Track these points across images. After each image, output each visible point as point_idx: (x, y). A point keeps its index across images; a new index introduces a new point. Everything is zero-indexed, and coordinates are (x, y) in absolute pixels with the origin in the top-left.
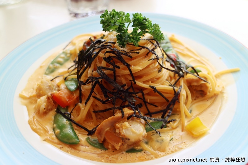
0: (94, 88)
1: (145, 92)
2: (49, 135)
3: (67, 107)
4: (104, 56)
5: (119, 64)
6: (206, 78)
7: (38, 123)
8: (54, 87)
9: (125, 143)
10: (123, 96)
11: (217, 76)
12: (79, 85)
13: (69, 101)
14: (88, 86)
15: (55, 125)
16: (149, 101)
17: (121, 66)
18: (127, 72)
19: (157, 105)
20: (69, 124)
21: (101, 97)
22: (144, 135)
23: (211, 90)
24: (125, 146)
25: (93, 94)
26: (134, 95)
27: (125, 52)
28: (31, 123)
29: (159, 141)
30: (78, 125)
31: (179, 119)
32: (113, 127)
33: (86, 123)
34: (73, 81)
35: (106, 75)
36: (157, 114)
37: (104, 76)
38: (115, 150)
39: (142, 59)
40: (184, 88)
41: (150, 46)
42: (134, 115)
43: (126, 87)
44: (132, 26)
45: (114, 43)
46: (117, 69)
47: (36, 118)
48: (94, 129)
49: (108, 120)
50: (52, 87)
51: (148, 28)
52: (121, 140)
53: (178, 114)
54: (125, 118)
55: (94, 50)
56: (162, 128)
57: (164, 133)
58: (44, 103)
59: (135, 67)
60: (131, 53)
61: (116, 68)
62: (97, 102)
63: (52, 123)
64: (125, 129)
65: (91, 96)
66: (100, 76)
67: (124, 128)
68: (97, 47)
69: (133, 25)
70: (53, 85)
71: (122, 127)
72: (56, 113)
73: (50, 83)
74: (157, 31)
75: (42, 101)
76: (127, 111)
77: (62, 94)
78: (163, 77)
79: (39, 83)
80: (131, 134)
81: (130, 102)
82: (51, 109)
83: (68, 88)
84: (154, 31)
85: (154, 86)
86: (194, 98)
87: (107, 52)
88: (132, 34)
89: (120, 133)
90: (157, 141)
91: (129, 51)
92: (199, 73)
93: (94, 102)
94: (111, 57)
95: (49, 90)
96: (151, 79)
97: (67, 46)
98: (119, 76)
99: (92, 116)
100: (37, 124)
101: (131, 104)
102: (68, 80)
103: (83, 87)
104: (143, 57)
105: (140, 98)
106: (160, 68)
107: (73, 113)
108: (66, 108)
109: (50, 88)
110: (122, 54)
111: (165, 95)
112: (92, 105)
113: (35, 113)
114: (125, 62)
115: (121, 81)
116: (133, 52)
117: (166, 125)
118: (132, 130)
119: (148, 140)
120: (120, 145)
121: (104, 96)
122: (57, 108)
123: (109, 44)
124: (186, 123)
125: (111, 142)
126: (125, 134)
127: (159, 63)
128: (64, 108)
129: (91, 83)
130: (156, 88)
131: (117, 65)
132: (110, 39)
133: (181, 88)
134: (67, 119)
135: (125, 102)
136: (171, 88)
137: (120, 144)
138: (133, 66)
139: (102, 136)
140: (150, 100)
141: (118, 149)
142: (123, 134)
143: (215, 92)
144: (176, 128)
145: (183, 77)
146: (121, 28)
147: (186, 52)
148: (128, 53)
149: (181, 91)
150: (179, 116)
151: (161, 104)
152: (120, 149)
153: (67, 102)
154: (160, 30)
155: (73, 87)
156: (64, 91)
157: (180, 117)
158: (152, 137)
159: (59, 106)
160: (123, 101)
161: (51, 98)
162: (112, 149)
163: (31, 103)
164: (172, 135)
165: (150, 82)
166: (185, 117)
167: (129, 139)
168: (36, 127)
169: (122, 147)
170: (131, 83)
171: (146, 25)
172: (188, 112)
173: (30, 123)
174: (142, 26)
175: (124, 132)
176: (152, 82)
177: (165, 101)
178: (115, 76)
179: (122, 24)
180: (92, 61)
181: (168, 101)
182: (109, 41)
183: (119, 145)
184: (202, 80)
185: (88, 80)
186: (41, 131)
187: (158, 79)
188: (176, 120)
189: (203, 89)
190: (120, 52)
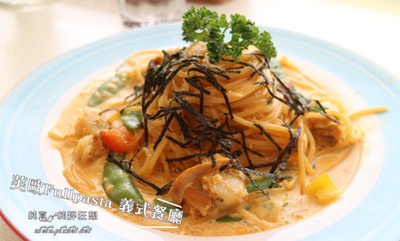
0: (169, 123)
1: (246, 133)
2: (97, 192)
3: (124, 153)
4: (187, 76)
5: (209, 87)
6: (336, 118)
7: (79, 176)
8: (104, 124)
9: (215, 207)
10: (213, 136)
11: (354, 118)
12: (143, 120)
13: (127, 143)
14: (158, 121)
15: (106, 179)
16: (251, 147)
17: (213, 90)
18: (222, 100)
19: (262, 154)
20: (128, 177)
21: (178, 138)
22: (244, 196)
23: (344, 137)
24: (216, 212)
25: (167, 133)
26: (230, 136)
27: (219, 70)
28: (68, 175)
29: (267, 206)
30: (141, 179)
31: (297, 177)
32: (199, 182)
33: (153, 177)
34: (134, 115)
35: (189, 105)
36: (263, 168)
37: (185, 105)
38: (200, 216)
39: (244, 82)
40: (305, 131)
41: (256, 64)
42: (230, 165)
43: (218, 124)
44: (231, 32)
45: (202, 58)
46: (205, 96)
47: (77, 167)
48: (166, 186)
49: (191, 170)
50: (100, 124)
51: (253, 37)
52: (211, 202)
53: (295, 170)
54: (216, 169)
55: (170, 67)
56: (270, 187)
57: (274, 195)
58: (89, 145)
59: (233, 93)
60: (229, 72)
61: (204, 94)
62: (172, 146)
63: (102, 175)
64: (217, 184)
65: (163, 135)
66: (179, 106)
67: (215, 183)
68: (175, 63)
69: (231, 30)
70: (102, 121)
71: (212, 182)
72: (107, 161)
73: (97, 118)
74: (267, 41)
75: (86, 142)
76: (220, 159)
77: (117, 133)
78: (273, 113)
79: (81, 116)
80: (226, 192)
81: (223, 146)
82: (99, 156)
83: (127, 124)
84: (262, 43)
85: (260, 124)
86: (319, 147)
87: (192, 69)
88: (230, 43)
89: (208, 191)
90: (265, 206)
91: (224, 70)
92: (326, 111)
93: (167, 145)
94: (198, 77)
95: (96, 127)
96: (255, 113)
97: (122, 66)
98: (208, 107)
99: (163, 167)
100: (77, 177)
101: (225, 149)
102: (125, 114)
103: (150, 123)
104: (245, 79)
105: (239, 142)
106: (270, 97)
107: (134, 162)
108: (122, 154)
109: (98, 124)
110: (215, 73)
111: (276, 140)
112: (164, 150)
113: (74, 161)
114: (219, 85)
115: (211, 114)
116: (230, 70)
117: (277, 185)
118: (226, 187)
119: (250, 204)
120: (209, 209)
121: (183, 137)
122: (108, 154)
123: (193, 58)
124: (307, 183)
125: (194, 205)
126: (217, 192)
127: (269, 90)
128: (119, 155)
129: (164, 117)
130: (264, 128)
131: (207, 89)
132: (196, 52)
133: (299, 130)
134: (124, 171)
135: (217, 145)
136: (285, 129)
137: (208, 207)
138: (230, 91)
139: (180, 195)
140: (253, 145)
141: (204, 215)
142: (213, 191)
143: (351, 140)
144: (291, 189)
145: (303, 114)
146: (215, 32)
147: (305, 82)
148: (223, 72)
149: (300, 134)
150: (296, 172)
151: (270, 153)
152: (207, 215)
153: (125, 145)
154: (272, 40)
155: (134, 123)
156: (121, 129)
157: (299, 174)
158: (257, 200)
159: (111, 151)
160: (214, 145)
161: (100, 139)
162: (196, 216)
163: (67, 146)
164: (286, 199)
165: (255, 118)
166: (306, 175)
167: (222, 200)
168: (76, 181)
169: (210, 212)
170: (225, 118)
171: (251, 31)
172: (311, 167)
173: (65, 174)
174: (245, 33)
175: (215, 189)
176: (257, 119)
177: (276, 149)
178: (201, 107)
179: (217, 27)
180: (167, 84)
181: (279, 149)
182: (194, 54)
183: (207, 209)
184: (332, 120)
185: (159, 112)
186: (84, 187)
187: (266, 114)
188: (292, 178)
189: (332, 134)
190: (211, 71)
